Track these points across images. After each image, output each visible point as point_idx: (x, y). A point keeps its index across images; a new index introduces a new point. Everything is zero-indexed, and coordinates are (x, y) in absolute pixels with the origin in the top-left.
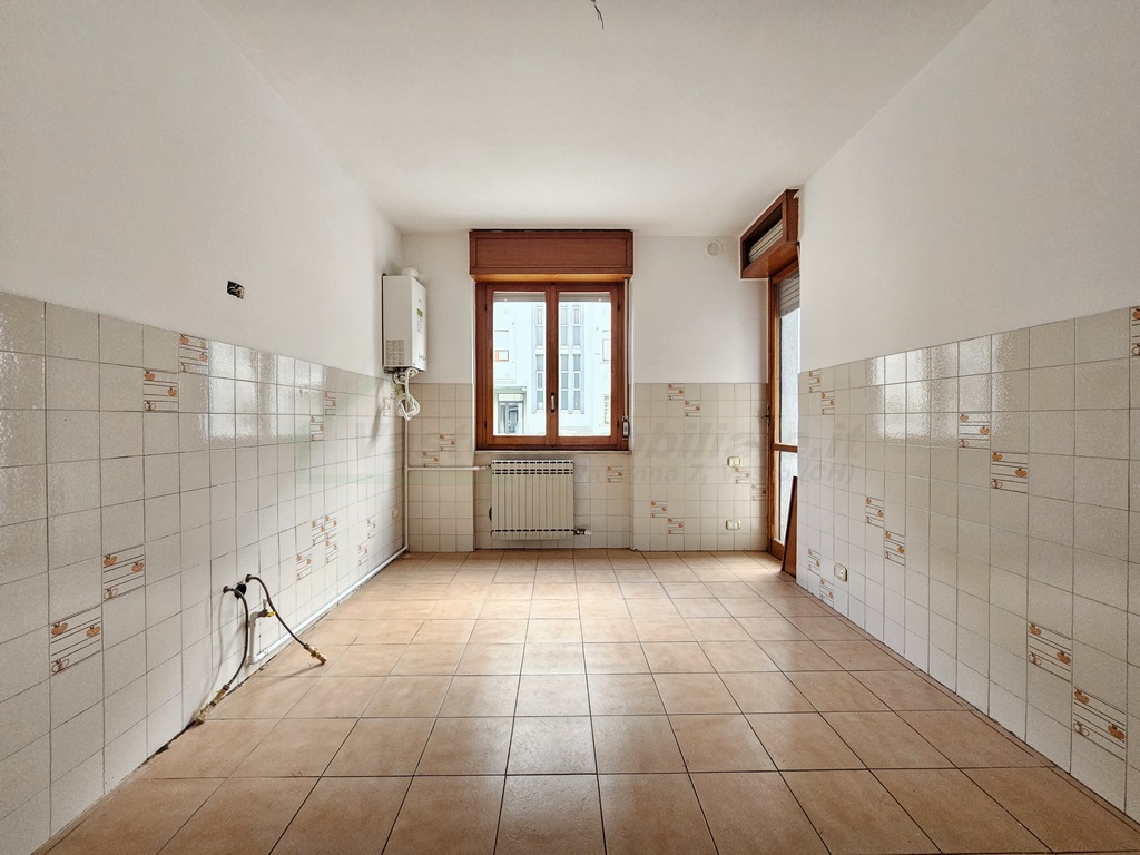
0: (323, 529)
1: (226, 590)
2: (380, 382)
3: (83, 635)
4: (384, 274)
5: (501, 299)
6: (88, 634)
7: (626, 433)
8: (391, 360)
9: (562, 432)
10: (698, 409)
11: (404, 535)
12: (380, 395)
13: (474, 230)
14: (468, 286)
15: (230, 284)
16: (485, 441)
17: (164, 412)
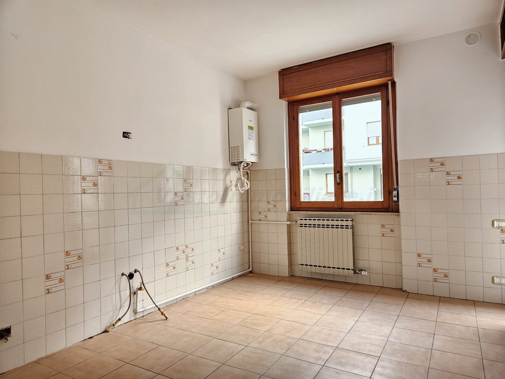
0: (184, 252)
1: (123, 274)
2: (227, 172)
3: (57, 281)
4: (230, 108)
5: (304, 111)
6: (59, 281)
7: (395, 199)
8: (233, 158)
9: (347, 199)
10: (459, 178)
11: (249, 262)
12: (228, 178)
13: (283, 70)
14: (282, 106)
15: (124, 133)
16: (296, 205)
17: (91, 193)
